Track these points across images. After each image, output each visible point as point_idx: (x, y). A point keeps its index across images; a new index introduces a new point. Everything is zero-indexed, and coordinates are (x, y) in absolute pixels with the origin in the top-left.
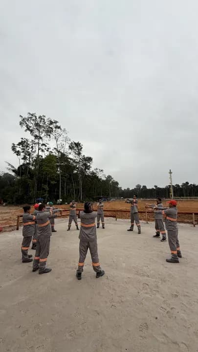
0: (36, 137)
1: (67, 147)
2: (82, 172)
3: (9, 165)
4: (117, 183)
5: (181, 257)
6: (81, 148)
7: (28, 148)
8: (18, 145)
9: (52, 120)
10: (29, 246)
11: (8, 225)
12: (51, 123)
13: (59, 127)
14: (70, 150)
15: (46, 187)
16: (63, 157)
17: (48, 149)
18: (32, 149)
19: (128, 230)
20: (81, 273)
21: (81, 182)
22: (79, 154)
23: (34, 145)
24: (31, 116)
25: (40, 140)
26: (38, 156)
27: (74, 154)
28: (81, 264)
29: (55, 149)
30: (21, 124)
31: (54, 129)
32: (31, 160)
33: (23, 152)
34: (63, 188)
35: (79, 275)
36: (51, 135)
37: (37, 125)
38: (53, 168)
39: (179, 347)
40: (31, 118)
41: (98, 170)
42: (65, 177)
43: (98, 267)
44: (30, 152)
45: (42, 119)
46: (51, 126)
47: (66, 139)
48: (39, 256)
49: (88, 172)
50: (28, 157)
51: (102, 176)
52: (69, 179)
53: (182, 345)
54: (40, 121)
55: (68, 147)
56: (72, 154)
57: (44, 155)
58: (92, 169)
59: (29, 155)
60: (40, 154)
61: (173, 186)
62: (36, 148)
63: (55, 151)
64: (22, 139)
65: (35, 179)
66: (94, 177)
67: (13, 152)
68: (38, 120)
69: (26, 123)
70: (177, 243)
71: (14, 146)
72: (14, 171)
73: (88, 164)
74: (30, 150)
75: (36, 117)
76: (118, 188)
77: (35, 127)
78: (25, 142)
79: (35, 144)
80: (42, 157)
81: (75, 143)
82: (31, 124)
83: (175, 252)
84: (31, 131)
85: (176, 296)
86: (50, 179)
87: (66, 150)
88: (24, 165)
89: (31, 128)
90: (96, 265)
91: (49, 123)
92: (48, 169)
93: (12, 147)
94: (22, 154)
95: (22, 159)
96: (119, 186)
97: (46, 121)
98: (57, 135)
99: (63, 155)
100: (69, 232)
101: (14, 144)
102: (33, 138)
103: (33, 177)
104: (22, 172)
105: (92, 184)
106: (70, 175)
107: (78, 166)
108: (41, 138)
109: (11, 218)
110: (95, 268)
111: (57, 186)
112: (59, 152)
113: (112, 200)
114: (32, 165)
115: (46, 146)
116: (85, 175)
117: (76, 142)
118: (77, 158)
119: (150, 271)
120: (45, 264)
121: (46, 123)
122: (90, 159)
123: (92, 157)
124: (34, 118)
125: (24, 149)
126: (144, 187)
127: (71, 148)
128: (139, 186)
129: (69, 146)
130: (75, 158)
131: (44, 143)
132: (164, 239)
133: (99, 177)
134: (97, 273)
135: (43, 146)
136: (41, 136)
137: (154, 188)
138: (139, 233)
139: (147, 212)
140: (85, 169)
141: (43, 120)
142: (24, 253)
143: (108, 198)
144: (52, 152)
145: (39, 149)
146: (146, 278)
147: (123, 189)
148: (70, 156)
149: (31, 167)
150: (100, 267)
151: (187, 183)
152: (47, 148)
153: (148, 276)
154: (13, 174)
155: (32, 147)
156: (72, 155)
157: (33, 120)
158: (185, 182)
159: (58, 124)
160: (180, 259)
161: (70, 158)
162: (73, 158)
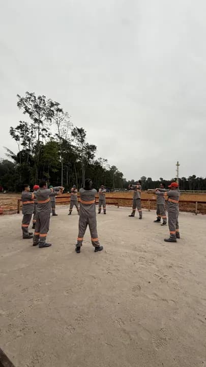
0: (36, 120)
1: (69, 133)
2: (86, 161)
3: (8, 150)
4: (121, 175)
5: (179, 238)
6: (85, 135)
7: (28, 133)
8: (16, 129)
9: (53, 102)
10: (29, 224)
11: (9, 209)
12: (52, 105)
13: (61, 110)
14: (73, 137)
15: (47, 175)
16: (65, 144)
17: (49, 134)
18: (32, 134)
19: (129, 216)
20: (80, 247)
21: (84, 172)
22: (82, 141)
23: (34, 130)
24: (29, 96)
25: (40, 124)
26: (39, 142)
27: (77, 141)
28: (80, 239)
29: (57, 135)
30: (19, 105)
31: (55, 112)
32: (31, 146)
33: (22, 137)
34: (65, 177)
35: (78, 249)
36: (52, 119)
37: (36, 106)
38: (54, 155)
39: (168, 303)
40: (30, 98)
41: (102, 160)
42: (67, 165)
43: (97, 242)
44: (30, 137)
45: (41, 100)
46: (52, 109)
47: (69, 124)
48: (39, 232)
49: (92, 162)
50: (28, 142)
51: (106, 166)
52: (72, 167)
53: (170, 302)
54: (40, 102)
55: (71, 134)
56: (74, 141)
57: (45, 141)
58: (95, 159)
59: (29, 140)
60: (40, 140)
61: (179, 179)
62: (36, 132)
63: (56, 137)
64: (21, 122)
65: (35, 166)
66: (98, 166)
67: (11, 137)
68: (38, 101)
69: (25, 104)
70: (177, 225)
71: (13, 130)
72: (13, 157)
73: (92, 153)
74: (30, 135)
75: (35, 97)
76: (122, 180)
77: (34, 109)
78: (24, 125)
79: (35, 128)
80: (42, 143)
81: (78, 129)
82: (31, 106)
83: (174, 233)
84: (31, 114)
85: (170, 267)
86: (52, 167)
87: (68, 136)
88: (23, 151)
89: (30, 111)
90: (95, 240)
91: (50, 105)
92: (49, 156)
93: (11, 131)
94: (22, 139)
95: (22, 144)
96: (124, 177)
97: (46, 102)
98: (59, 119)
99: (65, 142)
100: (70, 216)
101: (11, 128)
102: (32, 122)
103: (34, 165)
104: (22, 159)
105: (95, 175)
106: (73, 164)
107: (81, 155)
108: (41, 122)
109: (11, 203)
110: (94, 244)
111: (59, 174)
112: (61, 138)
113: (115, 191)
114: (33, 152)
115: (47, 131)
116: (89, 164)
117: (80, 128)
118: (80, 146)
119: (148, 248)
120: (45, 239)
121: (47, 105)
122: (93, 148)
123: (96, 145)
124: (33, 98)
125: (23, 134)
126: (150, 179)
127: (74, 134)
128: (144, 178)
129: (72, 132)
130: (78, 146)
131: (45, 128)
132: (164, 223)
133: (103, 167)
134: (96, 248)
135: (44, 131)
136: (42, 120)
137: (160, 180)
138: (141, 218)
139: (150, 200)
140: (88, 158)
141: (42, 102)
142: (25, 230)
143: (112, 190)
144: (53, 138)
145: (39, 134)
146: (143, 253)
147: (127, 181)
148: (73, 143)
149: (31, 153)
150: (99, 242)
151: (194, 176)
152: (47, 133)
153: (145, 252)
154: (13, 161)
155: (32, 132)
156: (75, 143)
157: (32, 101)
158: (192, 176)
159: (60, 107)
160: (177, 240)
161: (72, 146)
162: (75, 145)
